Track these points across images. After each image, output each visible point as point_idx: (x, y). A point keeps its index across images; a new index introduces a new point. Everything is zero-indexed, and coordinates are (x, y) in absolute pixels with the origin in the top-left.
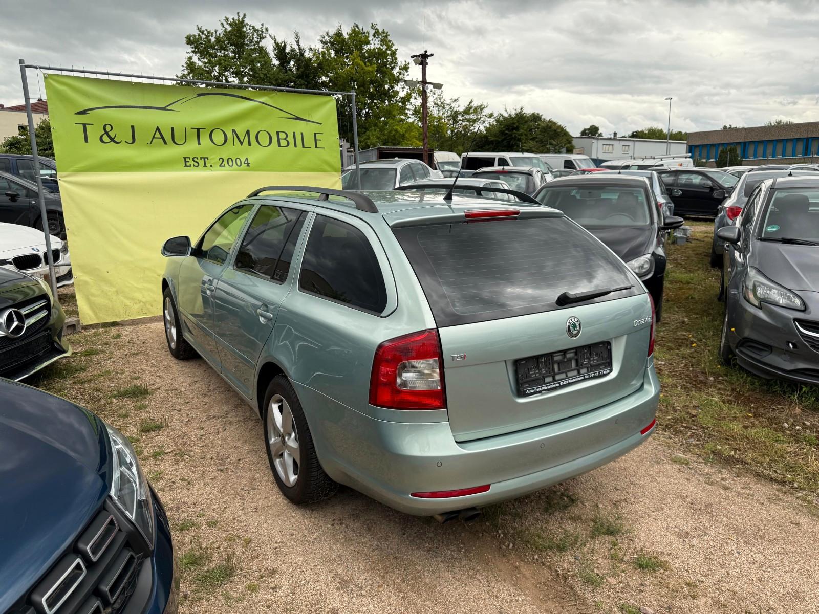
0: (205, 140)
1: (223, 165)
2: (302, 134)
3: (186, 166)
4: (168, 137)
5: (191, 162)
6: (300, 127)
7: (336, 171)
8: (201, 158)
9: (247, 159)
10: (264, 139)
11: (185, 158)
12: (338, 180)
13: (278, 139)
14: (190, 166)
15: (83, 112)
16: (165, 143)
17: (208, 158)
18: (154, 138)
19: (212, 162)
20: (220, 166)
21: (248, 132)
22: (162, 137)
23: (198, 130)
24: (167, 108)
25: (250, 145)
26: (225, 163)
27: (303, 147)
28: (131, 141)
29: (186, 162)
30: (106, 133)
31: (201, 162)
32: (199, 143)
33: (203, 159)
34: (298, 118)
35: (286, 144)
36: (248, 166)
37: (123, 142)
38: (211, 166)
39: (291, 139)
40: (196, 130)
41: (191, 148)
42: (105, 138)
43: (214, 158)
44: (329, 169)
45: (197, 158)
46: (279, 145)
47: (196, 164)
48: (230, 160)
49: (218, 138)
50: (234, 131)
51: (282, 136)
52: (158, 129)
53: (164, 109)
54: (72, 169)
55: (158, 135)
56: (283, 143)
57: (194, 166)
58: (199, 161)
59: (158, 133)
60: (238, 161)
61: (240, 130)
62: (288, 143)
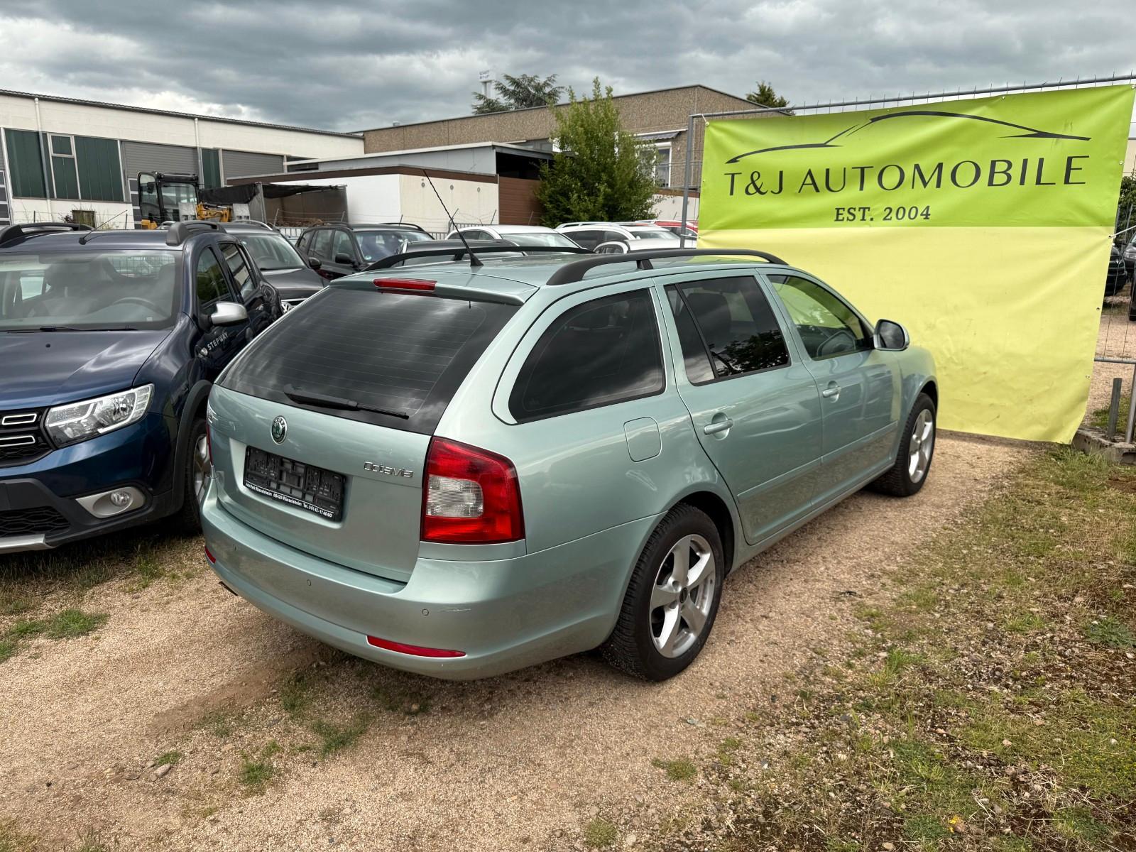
0: (871, 183)
1: (889, 217)
2: (1041, 161)
3: (837, 220)
4: (821, 182)
5: (846, 215)
6: (1044, 148)
7: (1103, 223)
8: (860, 208)
9: (928, 208)
10: (965, 175)
11: (838, 209)
12: (1105, 241)
13: (994, 173)
14: (843, 220)
15: (734, 161)
16: (817, 190)
17: (869, 208)
18: (803, 184)
19: (874, 214)
21: (940, 166)
22: (814, 183)
23: (862, 169)
24: (828, 144)
25: (938, 185)
26: (893, 215)
27: (1038, 182)
28: (777, 190)
29: (838, 214)
30: (753, 182)
31: (859, 215)
32: (861, 188)
33: (862, 210)
34: (1040, 134)
35: (1004, 179)
36: (927, 218)
37: (769, 193)
38: (872, 219)
39: (1016, 172)
40: (860, 170)
41: (849, 195)
42: (752, 189)
43: (878, 208)
44: (1081, 218)
45: (855, 209)
46: (991, 183)
47: (851, 217)
48: (901, 210)
49: (891, 178)
50: (917, 167)
51: (1001, 167)
52: (810, 173)
53: (824, 145)
54: (713, 226)
55: (809, 180)
56: (1000, 178)
57: (848, 219)
58: (856, 213)
59: (809, 179)
60: (914, 211)
61: (927, 164)
62: (1009, 178)
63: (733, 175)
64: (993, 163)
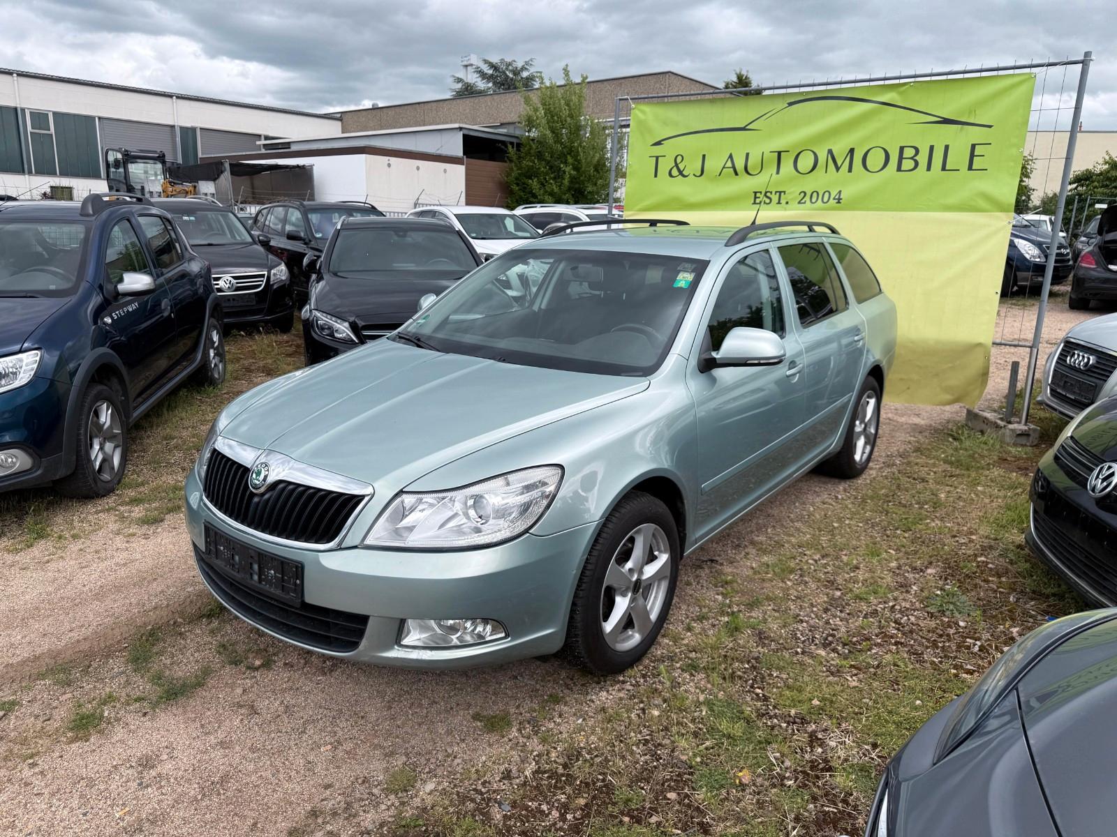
0: (787, 166)
1: (803, 201)
2: (947, 147)
3: (755, 203)
4: (740, 166)
5: (763, 198)
7: (1001, 208)
8: (776, 192)
9: (840, 192)
10: (876, 160)
11: (755, 193)
12: (1004, 227)
13: (903, 159)
14: (760, 203)
16: (736, 174)
18: (724, 167)
19: (790, 198)
20: (799, 203)
21: (852, 151)
22: (734, 167)
23: (779, 153)
25: (850, 170)
26: (807, 198)
27: (944, 169)
28: (699, 174)
29: (755, 198)
30: (676, 165)
31: (775, 198)
32: (778, 171)
33: (778, 194)
35: (912, 164)
36: (839, 202)
37: (691, 176)
39: (923, 159)
40: (776, 154)
42: (675, 172)
43: (793, 191)
45: (771, 193)
46: (899, 169)
47: (768, 201)
48: (815, 194)
49: (806, 162)
50: (830, 152)
51: (909, 153)
52: (731, 156)
54: (638, 207)
55: (729, 164)
56: (907, 164)
57: (765, 203)
58: (773, 196)
59: (729, 162)
60: (827, 195)
61: (840, 149)
62: (917, 164)
63: (657, 158)
64: (902, 149)
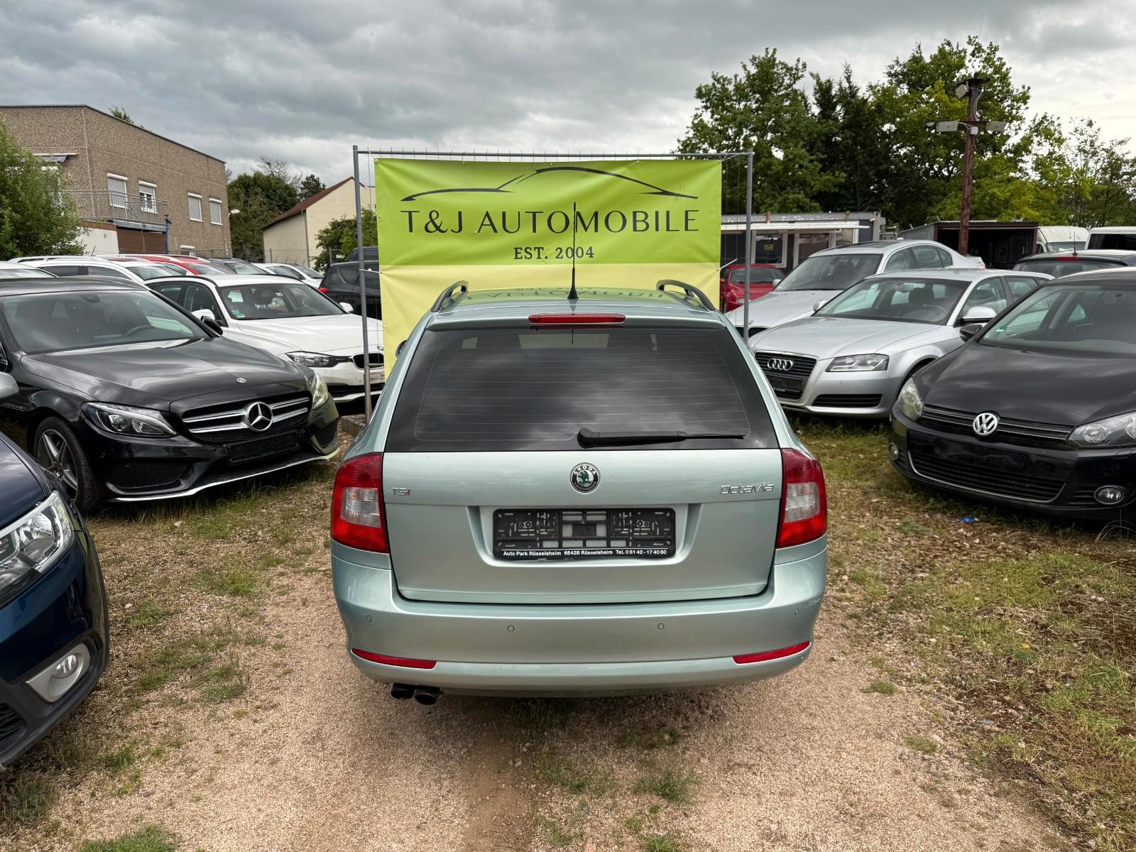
0: (542, 225)
1: (560, 256)
2: (668, 213)
3: (516, 258)
4: (498, 223)
5: (523, 254)
6: (664, 204)
7: (713, 260)
8: (535, 248)
9: (591, 248)
10: (615, 222)
11: (516, 249)
12: (714, 274)
13: (636, 221)
14: (521, 258)
15: (410, 199)
16: (495, 231)
17: (543, 248)
18: (482, 225)
19: (547, 253)
20: (557, 257)
21: (596, 214)
22: (492, 224)
23: (535, 214)
24: (500, 189)
25: (596, 230)
26: (564, 254)
27: (668, 229)
28: (457, 230)
29: (517, 253)
30: (432, 221)
31: (535, 253)
32: (534, 231)
33: (537, 250)
35: (644, 226)
36: (591, 257)
37: (449, 232)
38: (546, 258)
39: (651, 221)
40: (531, 214)
41: (524, 236)
42: (431, 227)
43: (550, 248)
44: (699, 256)
45: (531, 249)
46: (635, 229)
47: (528, 256)
48: (570, 250)
49: (558, 223)
50: (578, 214)
51: (640, 217)
52: (487, 215)
53: (497, 190)
54: (395, 261)
55: (487, 222)
56: (641, 226)
57: (526, 257)
58: (533, 252)
59: (487, 220)
60: (580, 251)
61: (586, 212)
62: (648, 226)
64: (635, 213)
